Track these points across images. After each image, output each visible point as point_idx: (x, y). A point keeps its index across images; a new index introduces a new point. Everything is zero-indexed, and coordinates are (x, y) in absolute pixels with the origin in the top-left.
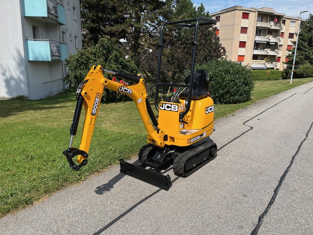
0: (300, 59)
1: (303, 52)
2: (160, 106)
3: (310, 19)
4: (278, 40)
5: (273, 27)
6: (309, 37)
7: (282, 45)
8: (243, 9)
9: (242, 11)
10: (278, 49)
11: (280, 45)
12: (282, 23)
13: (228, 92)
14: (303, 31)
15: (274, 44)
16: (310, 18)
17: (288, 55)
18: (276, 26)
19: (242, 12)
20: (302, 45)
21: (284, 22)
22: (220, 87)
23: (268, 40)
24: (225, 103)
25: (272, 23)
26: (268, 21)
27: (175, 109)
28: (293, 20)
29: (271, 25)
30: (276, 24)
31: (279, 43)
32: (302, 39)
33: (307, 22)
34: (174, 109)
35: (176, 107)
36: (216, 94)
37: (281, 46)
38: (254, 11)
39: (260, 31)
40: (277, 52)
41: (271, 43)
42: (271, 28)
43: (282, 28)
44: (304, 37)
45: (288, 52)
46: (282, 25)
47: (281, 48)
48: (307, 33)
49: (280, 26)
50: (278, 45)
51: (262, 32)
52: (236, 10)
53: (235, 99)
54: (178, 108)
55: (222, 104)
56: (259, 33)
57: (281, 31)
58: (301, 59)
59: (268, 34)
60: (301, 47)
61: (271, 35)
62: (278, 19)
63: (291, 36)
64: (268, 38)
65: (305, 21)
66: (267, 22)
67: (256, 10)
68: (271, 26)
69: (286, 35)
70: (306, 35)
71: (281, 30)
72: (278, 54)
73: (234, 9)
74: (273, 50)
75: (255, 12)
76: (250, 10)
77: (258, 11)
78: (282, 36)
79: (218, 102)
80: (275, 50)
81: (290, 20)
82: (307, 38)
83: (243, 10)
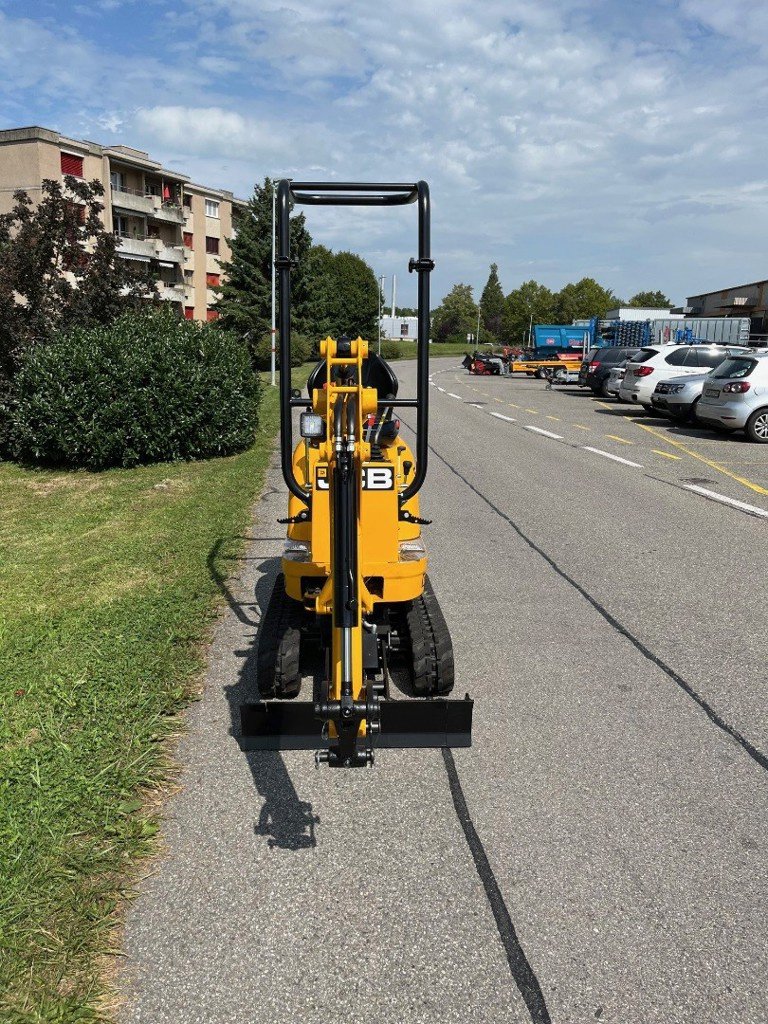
0: (250, 315)
1: (255, 296)
2: (318, 478)
3: (260, 200)
4: (179, 254)
5: (160, 215)
6: (263, 253)
7: (192, 272)
8: (61, 140)
9: (56, 148)
10: (181, 281)
11: (186, 271)
12: (184, 204)
13: (207, 419)
14: (244, 235)
15: (172, 266)
16: (257, 198)
17: (215, 302)
18: (169, 211)
19: (58, 151)
20: (249, 275)
21: (188, 201)
22: (180, 405)
23: (152, 254)
24: (199, 457)
25: (157, 201)
26: (144, 192)
27: (384, 482)
28: (213, 199)
29: (154, 206)
30: (168, 203)
31: (185, 266)
32: (246, 258)
33: (252, 208)
34: (375, 482)
35: (383, 475)
36: (168, 429)
37: (189, 273)
38: (98, 153)
39: (124, 221)
40: (182, 292)
41: (161, 264)
42: (156, 216)
43: (185, 219)
44: (250, 250)
45: (211, 293)
46: (185, 209)
47: (189, 280)
48: (257, 240)
49: (180, 213)
50: (181, 271)
51: (130, 227)
52: (35, 140)
53: (228, 441)
54: (392, 478)
55: (188, 460)
56: (123, 229)
57: (184, 229)
58: (252, 315)
59: (150, 234)
60: (249, 279)
61: (158, 238)
62: (171, 188)
63: (212, 245)
64: (153, 248)
65: (247, 205)
66: (140, 195)
67: (104, 152)
68: (156, 209)
69: (200, 243)
70: (254, 245)
71: (184, 225)
72: (186, 297)
73: (28, 136)
74: (172, 286)
75: (100, 157)
76: (83, 146)
77: (111, 157)
78: (187, 245)
79: (176, 455)
80: (176, 287)
81: (203, 199)
82: (260, 255)
83: (60, 145)
